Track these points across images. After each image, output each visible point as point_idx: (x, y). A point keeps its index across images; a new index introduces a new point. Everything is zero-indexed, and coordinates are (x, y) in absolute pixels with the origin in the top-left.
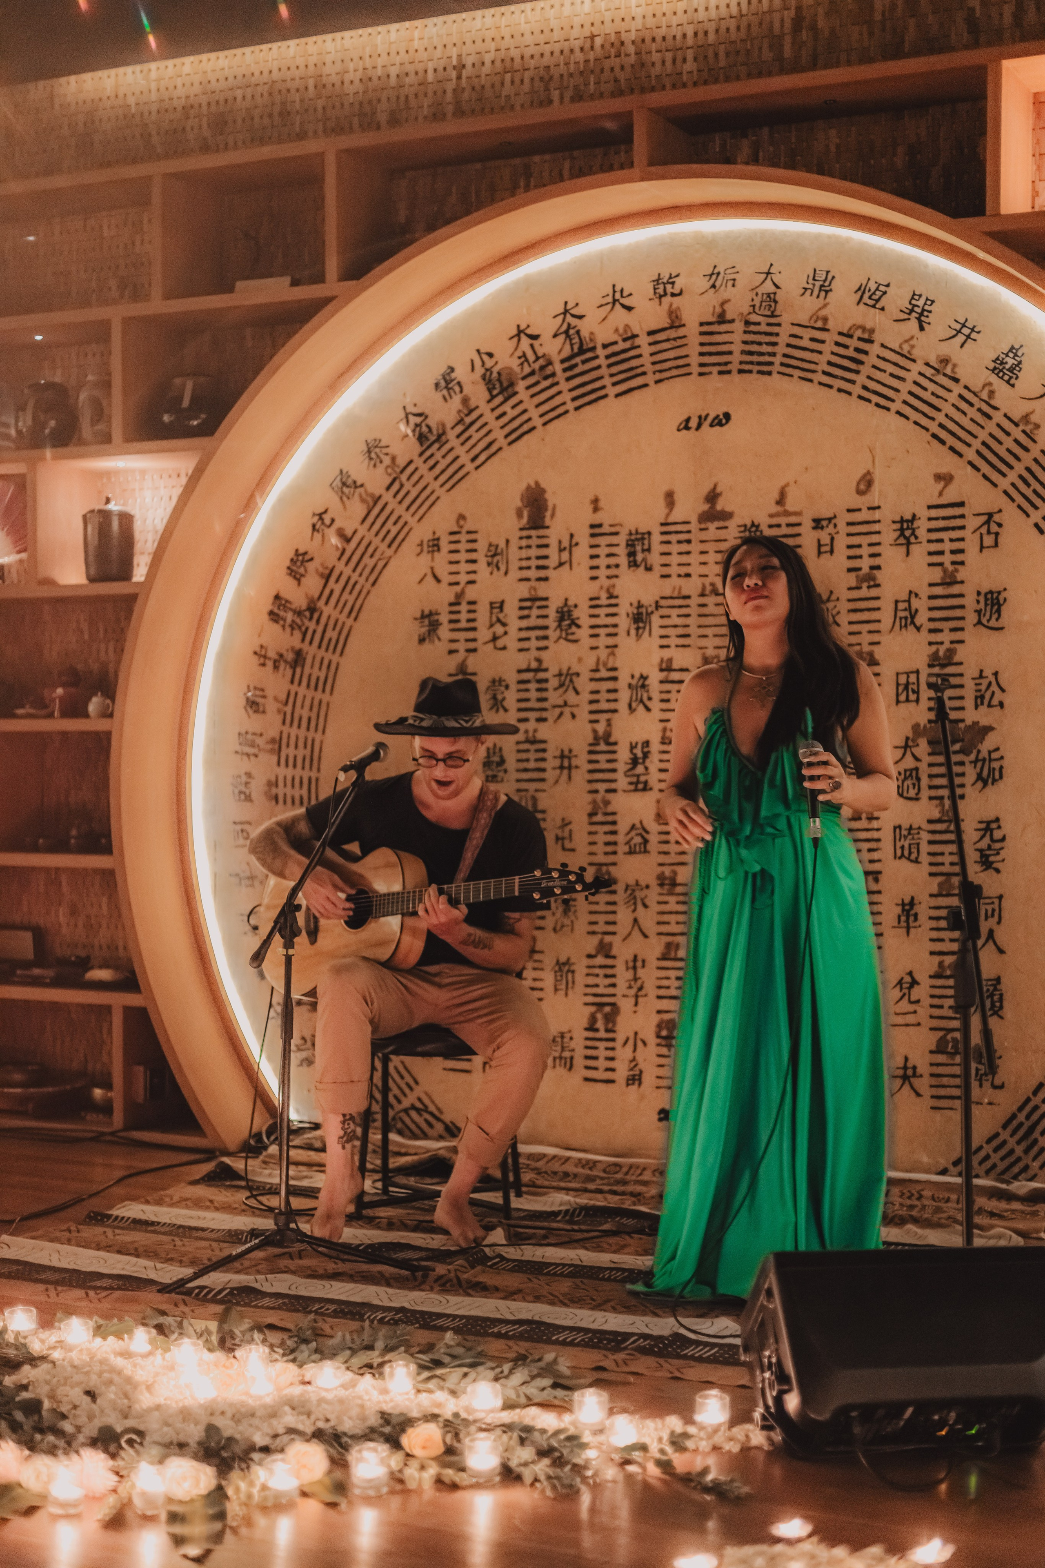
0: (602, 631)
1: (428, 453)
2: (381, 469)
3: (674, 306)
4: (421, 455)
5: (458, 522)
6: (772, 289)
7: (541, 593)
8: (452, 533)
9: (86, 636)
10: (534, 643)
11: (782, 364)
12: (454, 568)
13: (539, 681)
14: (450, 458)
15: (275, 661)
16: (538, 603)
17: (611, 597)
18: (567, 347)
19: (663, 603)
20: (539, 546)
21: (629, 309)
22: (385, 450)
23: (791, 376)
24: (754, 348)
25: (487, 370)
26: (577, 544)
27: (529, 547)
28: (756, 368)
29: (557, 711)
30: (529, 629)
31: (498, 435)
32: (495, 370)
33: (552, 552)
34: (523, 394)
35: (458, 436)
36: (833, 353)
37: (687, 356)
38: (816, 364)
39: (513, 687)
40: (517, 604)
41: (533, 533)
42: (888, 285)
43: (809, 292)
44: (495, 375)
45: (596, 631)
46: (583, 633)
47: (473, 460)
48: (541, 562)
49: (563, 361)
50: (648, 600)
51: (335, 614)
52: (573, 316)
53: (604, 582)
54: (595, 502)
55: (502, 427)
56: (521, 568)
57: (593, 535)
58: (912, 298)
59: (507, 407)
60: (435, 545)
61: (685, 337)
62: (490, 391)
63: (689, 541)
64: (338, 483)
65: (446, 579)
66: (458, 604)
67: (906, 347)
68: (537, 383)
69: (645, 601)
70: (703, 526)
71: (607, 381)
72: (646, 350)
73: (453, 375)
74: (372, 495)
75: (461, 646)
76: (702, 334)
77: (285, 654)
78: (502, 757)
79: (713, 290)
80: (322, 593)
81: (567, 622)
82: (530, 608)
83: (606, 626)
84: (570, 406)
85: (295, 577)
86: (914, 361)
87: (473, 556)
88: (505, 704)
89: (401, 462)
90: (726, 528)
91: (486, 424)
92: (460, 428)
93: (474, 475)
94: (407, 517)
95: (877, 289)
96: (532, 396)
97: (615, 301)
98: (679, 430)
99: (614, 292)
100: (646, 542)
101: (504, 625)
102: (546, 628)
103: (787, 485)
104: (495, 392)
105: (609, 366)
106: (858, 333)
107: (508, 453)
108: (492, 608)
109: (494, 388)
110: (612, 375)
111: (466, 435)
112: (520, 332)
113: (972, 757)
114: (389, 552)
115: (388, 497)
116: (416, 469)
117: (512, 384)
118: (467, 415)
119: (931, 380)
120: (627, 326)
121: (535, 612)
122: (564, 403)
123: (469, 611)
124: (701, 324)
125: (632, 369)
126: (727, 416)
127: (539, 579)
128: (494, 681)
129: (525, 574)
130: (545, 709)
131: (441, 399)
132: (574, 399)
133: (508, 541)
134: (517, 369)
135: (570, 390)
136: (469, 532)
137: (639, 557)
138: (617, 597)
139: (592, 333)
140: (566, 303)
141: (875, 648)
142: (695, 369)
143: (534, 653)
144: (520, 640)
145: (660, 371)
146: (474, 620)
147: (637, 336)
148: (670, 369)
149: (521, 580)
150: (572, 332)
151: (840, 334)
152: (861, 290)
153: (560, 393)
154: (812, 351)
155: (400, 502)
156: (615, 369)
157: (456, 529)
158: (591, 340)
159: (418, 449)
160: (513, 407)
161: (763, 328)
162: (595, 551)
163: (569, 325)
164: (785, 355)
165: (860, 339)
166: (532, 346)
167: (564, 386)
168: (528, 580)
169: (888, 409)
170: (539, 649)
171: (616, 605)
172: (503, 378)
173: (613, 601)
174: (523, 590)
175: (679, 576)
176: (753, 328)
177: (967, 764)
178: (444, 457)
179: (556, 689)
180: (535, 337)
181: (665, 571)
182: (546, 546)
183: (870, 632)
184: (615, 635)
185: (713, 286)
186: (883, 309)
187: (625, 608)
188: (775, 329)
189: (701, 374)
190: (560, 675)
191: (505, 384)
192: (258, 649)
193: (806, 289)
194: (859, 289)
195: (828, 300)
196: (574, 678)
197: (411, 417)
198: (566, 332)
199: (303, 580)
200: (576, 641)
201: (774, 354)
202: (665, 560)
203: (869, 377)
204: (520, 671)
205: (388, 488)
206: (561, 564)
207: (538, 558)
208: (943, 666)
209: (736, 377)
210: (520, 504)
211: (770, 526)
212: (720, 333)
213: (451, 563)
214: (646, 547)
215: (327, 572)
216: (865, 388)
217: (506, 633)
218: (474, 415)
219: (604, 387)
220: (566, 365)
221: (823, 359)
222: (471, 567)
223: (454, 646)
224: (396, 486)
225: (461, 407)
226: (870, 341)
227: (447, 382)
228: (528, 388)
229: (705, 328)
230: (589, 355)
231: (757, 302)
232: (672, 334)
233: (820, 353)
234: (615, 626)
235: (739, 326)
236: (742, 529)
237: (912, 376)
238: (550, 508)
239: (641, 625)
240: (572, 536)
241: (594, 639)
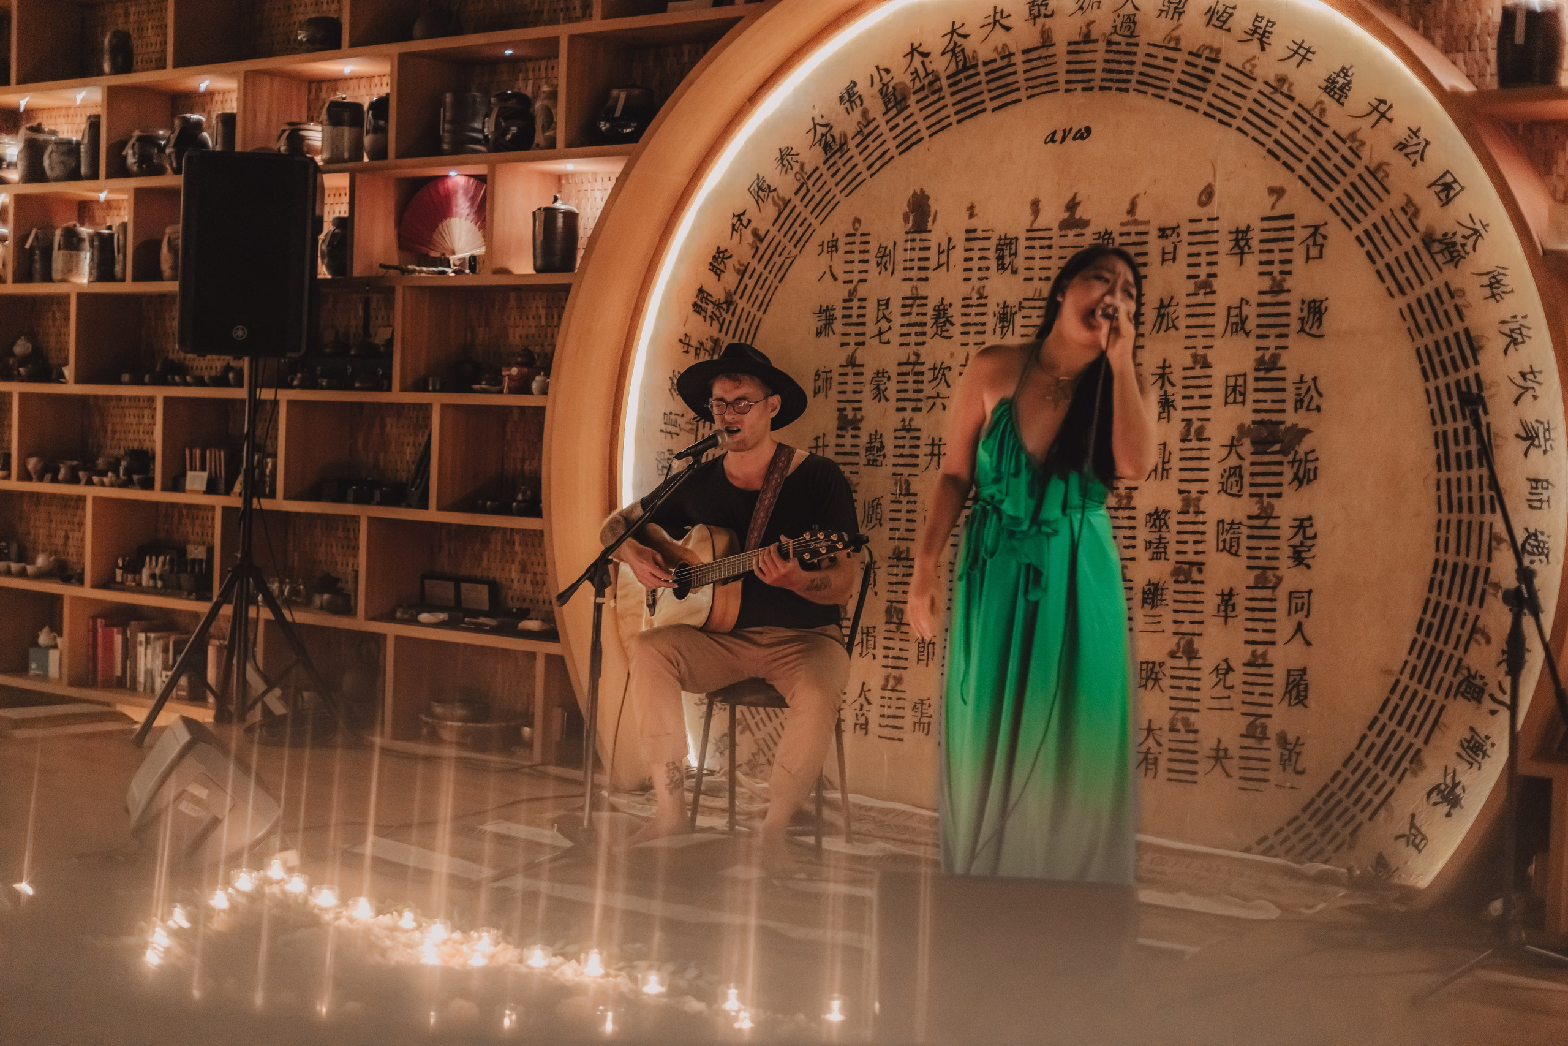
0: (973, 329)
1: (831, 161)
2: (791, 175)
3: (1047, 27)
4: (825, 163)
5: (854, 224)
6: (1132, 11)
7: (922, 293)
8: (848, 235)
9: (543, 323)
10: (913, 339)
11: (1138, 82)
12: (848, 267)
13: (916, 374)
14: (850, 165)
15: (697, 349)
16: (918, 302)
17: (981, 297)
18: (953, 64)
19: (1026, 304)
20: (921, 249)
21: (1007, 29)
22: (795, 158)
23: (1146, 93)
24: (1114, 66)
25: (884, 85)
26: (954, 247)
27: (913, 249)
28: (1115, 85)
29: (931, 402)
30: (909, 325)
31: (891, 144)
32: (891, 85)
33: (933, 254)
34: (914, 108)
35: (857, 146)
36: (1183, 72)
37: (1056, 73)
38: (1168, 82)
39: (895, 378)
40: (900, 302)
41: (917, 236)
42: (1234, 8)
43: (1164, 14)
44: (890, 89)
45: (967, 329)
46: (956, 330)
47: (869, 168)
48: (923, 264)
49: (948, 77)
50: (1012, 301)
51: (748, 307)
52: (960, 35)
53: (975, 283)
54: (971, 208)
55: (894, 138)
56: (905, 269)
57: (968, 240)
58: (1256, 20)
59: (899, 120)
60: (833, 246)
61: (1054, 55)
62: (886, 104)
63: (1050, 247)
64: (755, 187)
65: (842, 277)
66: (852, 300)
67: (1248, 66)
68: (926, 97)
69: (1010, 302)
70: (1063, 233)
71: (986, 96)
72: (1020, 67)
73: (855, 89)
74: (783, 199)
75: (852, 340)
76: (1069, 52)
77: (705, 342)
78: (881, 442)
79: (1080, 12)
80: (737, 287)
81: (943, 320)
82: (911, 306)
83: (976, 324)
84: (954, 119)
85: (716, 273)
86: (1254, 79)
87: (866, 256)
88: (887, 393)
89: (808, 169)
90: (1083, 235)
91: (881, 134)
92: (859, 138)
93: (869, 181)
94: (811, 219)
95: (1225, 12)
96: (921, 110)
97: (996, 21)
98: (1046, 143)
99: (995, 13)
100: (1013, 246)
101: (889, 321)
102: (925, 324)
103: (1138, 196)
104: (890, 106)
105: (988, 82)
106: (1206, 53)
107: (898, 161)
108: (879, 305)
109: (889, 102)
110: (990, 91)
111: (864, 145)
112: (914, 50)
113: (1290, 457)
114: (795, 251)
115: (796, 201)
116: (821, 175)
117: (905, 98)
118: (865, 127)
119: (1269, 98)
120: (1005, 46)
121: (915, 310)
122: (948, 117)
123: (860, 308)
124: (1069, 44)
125: (1007, 85)
126: (1088, 130)
127: (921, 279)
128: (878, 373)
129: (909, 274)
130: (921, 400)
131: (844, 111)
132: (956, 113)
133: (895, 243)
134: (910, 85)
135: (954, 105)
136: (862, 235)
137: (1007, 261)
138: (986, 297)
139: (975, 51)
140: (954, 23)
141: (1209, 352)
142: (1062, 86)
143: (913, 348)
144: (902, 335)
145: (1032, 87)
146: (864, 316)
147: (1013, 54)
148: (1040, 85)
149: (904, 280)
150: (957, 50)
151: (1191, 53)
152: (1211, 12)
153: (945, 106)
154: (1165, 70)
155: (806, 206)
156: (993, 85)
157: (852, 231)
158: (974, 58)
159: (822, 157)
160: (905, 120)
161: (1123, 48)
162: (969, 254)
163: (955, 43)
164: (1141, 74)
165: (1207, 59)
166: (923, 62)
167: (949, 100)
168: (911, 279)
169: (1230, 125)
170: (917, 344)
171: (985, 305)
172: (898, 93)
173: (983, 301)
174: (906, 289)
175: (1040, 279)
176: (1114, 48)
177: (1285, 464)
178: (844, 165)
179: (930, 382)
180: (926, 55)
181: (1029, 274)
182: (928, 249)
183: (1204, 336)
184: (984, 332)
185: (1081, 8)
186: (1229, 30)
187: (992, 308)
188: (1133, 49)
189: (1067, 91)
190: (934, 368)
191: (899, 99)
192: (683, 338)
193: (1162, 11)
194: (1209, 11)
195: (1181, 21)
196: (946, 371)
197: (818, 127)
198: (953, 50)
199: (723, 275)
200: (950, 338)
201: (1131, 72)
202: (1028, 264)
203: (1214, 95)
204: (900, 364)
205: (796, 193)
206: (939, 266)
207: (920, 259)
208: (1268, 370)
209: (1097, 94)
210: (907, 210)
211: (1121, 234)
212: (1085, 52)
213: (846, 262)
214: (1013, 251)
215: (743, 268)
216: (1210, 105)
217: (890, 328)
218: (872, 126)
219: (983, 102)
220: (951, 81)
221: (1173, 78)
222: (863, 267)
223: (846, 339)
224: (803, 191)
225: (860, 119)
226: (1216, 61)
227: (850, 96)
228: (918, 102)
229: (1073, 48)
230: (972, 72)
231: (1119, 23)
232: (1044, 52)
233: (1172, 71)
234: (984, 324)
235: (1101, 46)
236: (1097, 236)
237: (1252, 94)
238: (932, 213)
239: (1006, 324)
240: (950, 239)
241: (965, 336)
